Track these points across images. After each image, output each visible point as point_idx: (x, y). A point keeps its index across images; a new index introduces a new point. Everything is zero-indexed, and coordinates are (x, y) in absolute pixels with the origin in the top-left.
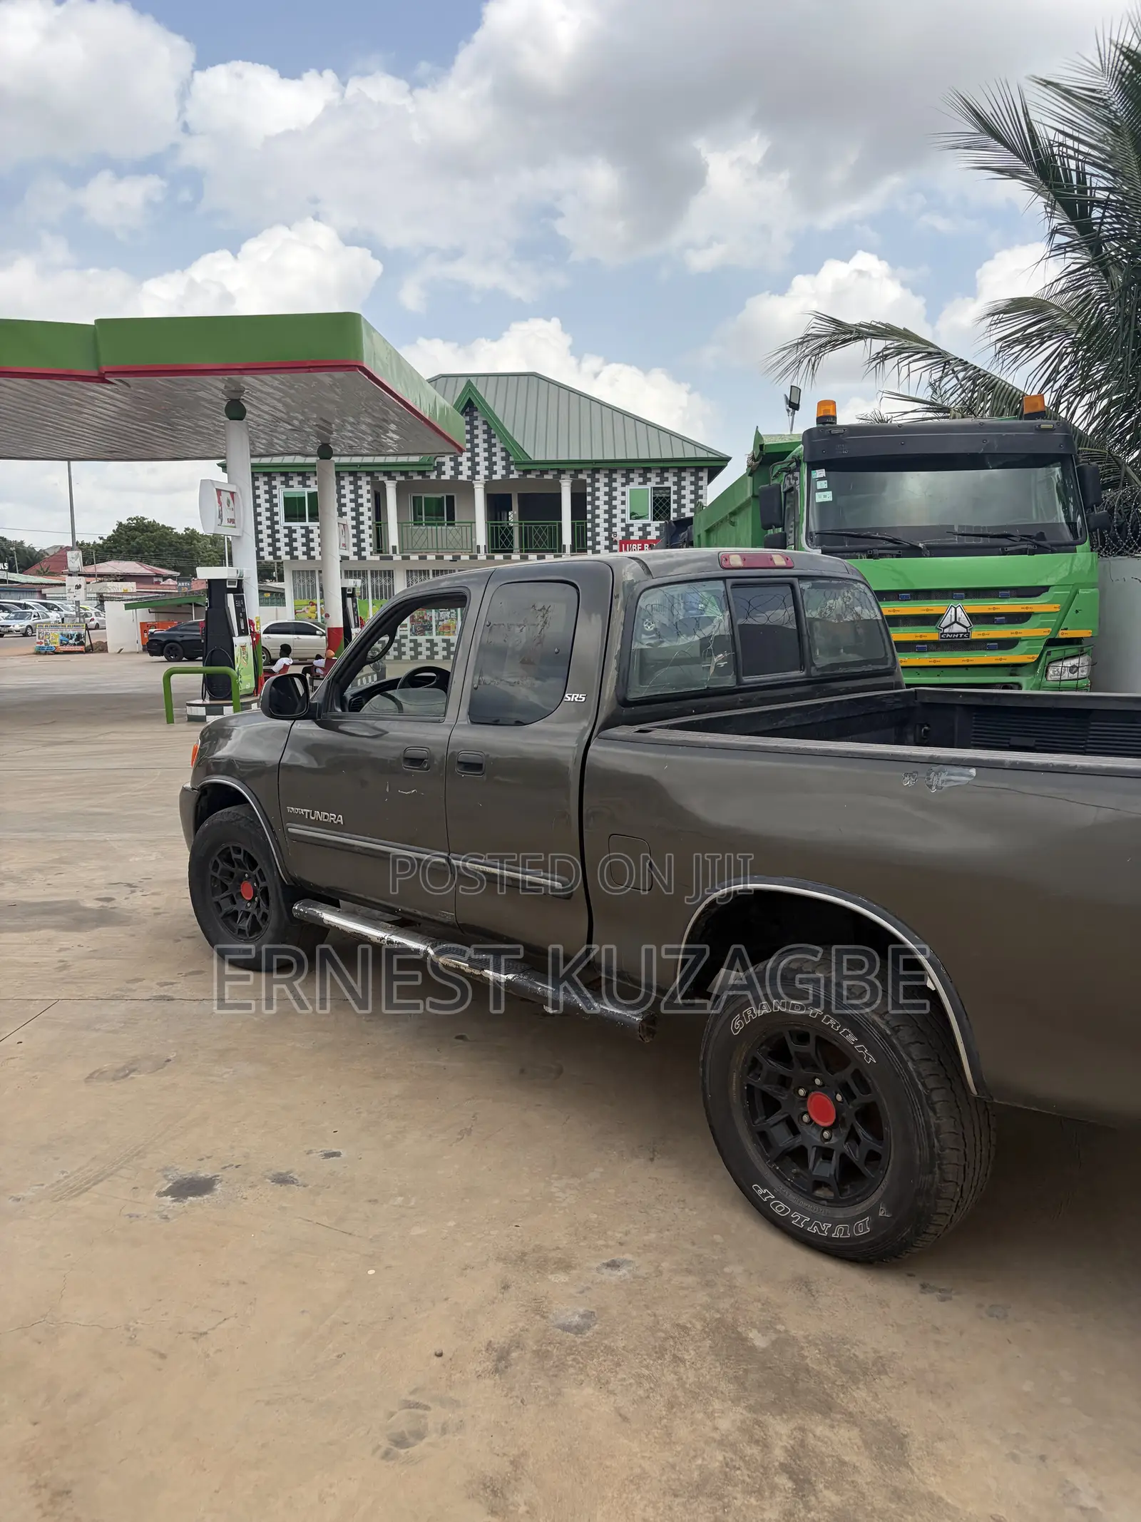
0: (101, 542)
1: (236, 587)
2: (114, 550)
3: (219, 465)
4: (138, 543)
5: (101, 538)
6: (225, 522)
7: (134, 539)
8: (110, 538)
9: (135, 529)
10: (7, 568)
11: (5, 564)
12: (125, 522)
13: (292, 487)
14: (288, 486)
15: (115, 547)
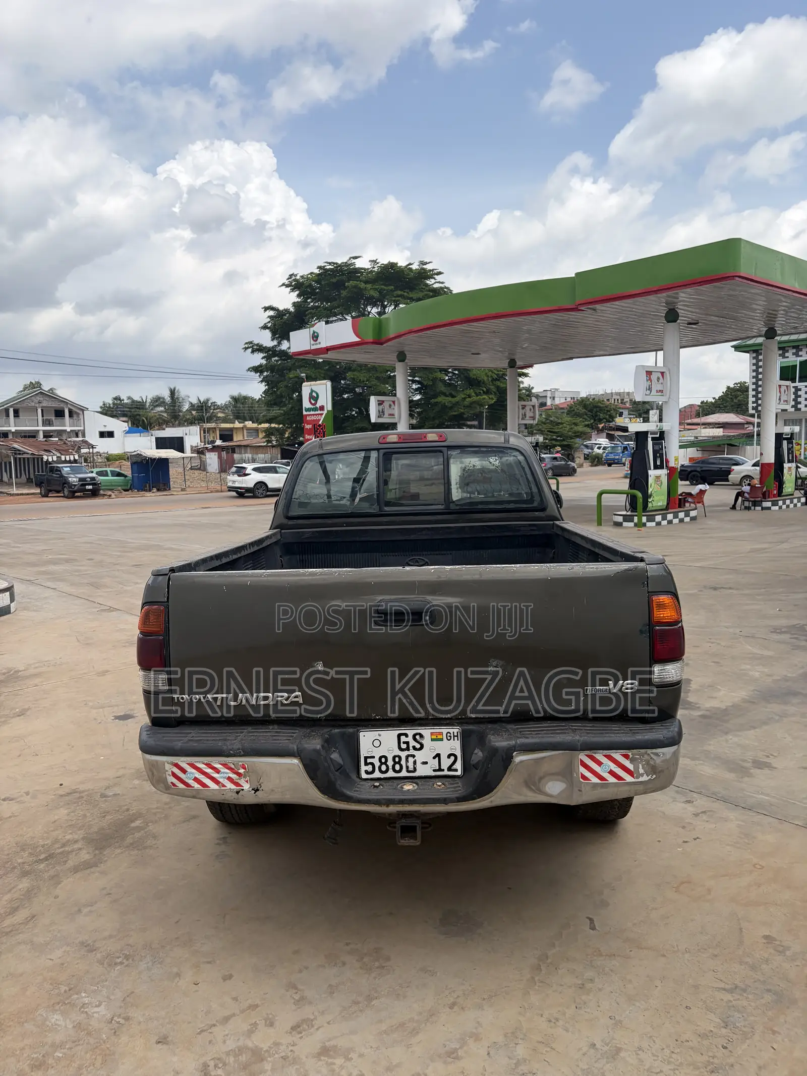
0: (713, 401)
1: (658, 436)
2: (721, 406)
3: (732, 347)
4: (739, 401)
5: (714, 398)
6: (654, 392)
7: (736, 397)
8: (720, 398)
9: (738, 390)
10: (642, 421)
11: (641, 419)
12: (732, 386)
13: (788, 357)
14: (784, 357)
15: (723, 404)
